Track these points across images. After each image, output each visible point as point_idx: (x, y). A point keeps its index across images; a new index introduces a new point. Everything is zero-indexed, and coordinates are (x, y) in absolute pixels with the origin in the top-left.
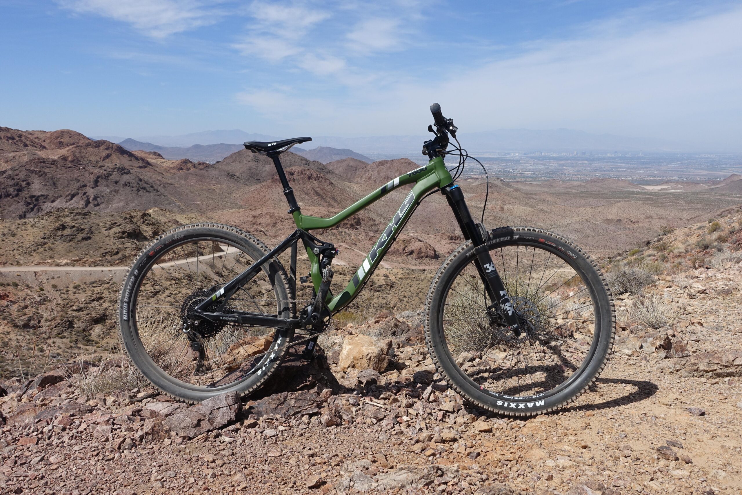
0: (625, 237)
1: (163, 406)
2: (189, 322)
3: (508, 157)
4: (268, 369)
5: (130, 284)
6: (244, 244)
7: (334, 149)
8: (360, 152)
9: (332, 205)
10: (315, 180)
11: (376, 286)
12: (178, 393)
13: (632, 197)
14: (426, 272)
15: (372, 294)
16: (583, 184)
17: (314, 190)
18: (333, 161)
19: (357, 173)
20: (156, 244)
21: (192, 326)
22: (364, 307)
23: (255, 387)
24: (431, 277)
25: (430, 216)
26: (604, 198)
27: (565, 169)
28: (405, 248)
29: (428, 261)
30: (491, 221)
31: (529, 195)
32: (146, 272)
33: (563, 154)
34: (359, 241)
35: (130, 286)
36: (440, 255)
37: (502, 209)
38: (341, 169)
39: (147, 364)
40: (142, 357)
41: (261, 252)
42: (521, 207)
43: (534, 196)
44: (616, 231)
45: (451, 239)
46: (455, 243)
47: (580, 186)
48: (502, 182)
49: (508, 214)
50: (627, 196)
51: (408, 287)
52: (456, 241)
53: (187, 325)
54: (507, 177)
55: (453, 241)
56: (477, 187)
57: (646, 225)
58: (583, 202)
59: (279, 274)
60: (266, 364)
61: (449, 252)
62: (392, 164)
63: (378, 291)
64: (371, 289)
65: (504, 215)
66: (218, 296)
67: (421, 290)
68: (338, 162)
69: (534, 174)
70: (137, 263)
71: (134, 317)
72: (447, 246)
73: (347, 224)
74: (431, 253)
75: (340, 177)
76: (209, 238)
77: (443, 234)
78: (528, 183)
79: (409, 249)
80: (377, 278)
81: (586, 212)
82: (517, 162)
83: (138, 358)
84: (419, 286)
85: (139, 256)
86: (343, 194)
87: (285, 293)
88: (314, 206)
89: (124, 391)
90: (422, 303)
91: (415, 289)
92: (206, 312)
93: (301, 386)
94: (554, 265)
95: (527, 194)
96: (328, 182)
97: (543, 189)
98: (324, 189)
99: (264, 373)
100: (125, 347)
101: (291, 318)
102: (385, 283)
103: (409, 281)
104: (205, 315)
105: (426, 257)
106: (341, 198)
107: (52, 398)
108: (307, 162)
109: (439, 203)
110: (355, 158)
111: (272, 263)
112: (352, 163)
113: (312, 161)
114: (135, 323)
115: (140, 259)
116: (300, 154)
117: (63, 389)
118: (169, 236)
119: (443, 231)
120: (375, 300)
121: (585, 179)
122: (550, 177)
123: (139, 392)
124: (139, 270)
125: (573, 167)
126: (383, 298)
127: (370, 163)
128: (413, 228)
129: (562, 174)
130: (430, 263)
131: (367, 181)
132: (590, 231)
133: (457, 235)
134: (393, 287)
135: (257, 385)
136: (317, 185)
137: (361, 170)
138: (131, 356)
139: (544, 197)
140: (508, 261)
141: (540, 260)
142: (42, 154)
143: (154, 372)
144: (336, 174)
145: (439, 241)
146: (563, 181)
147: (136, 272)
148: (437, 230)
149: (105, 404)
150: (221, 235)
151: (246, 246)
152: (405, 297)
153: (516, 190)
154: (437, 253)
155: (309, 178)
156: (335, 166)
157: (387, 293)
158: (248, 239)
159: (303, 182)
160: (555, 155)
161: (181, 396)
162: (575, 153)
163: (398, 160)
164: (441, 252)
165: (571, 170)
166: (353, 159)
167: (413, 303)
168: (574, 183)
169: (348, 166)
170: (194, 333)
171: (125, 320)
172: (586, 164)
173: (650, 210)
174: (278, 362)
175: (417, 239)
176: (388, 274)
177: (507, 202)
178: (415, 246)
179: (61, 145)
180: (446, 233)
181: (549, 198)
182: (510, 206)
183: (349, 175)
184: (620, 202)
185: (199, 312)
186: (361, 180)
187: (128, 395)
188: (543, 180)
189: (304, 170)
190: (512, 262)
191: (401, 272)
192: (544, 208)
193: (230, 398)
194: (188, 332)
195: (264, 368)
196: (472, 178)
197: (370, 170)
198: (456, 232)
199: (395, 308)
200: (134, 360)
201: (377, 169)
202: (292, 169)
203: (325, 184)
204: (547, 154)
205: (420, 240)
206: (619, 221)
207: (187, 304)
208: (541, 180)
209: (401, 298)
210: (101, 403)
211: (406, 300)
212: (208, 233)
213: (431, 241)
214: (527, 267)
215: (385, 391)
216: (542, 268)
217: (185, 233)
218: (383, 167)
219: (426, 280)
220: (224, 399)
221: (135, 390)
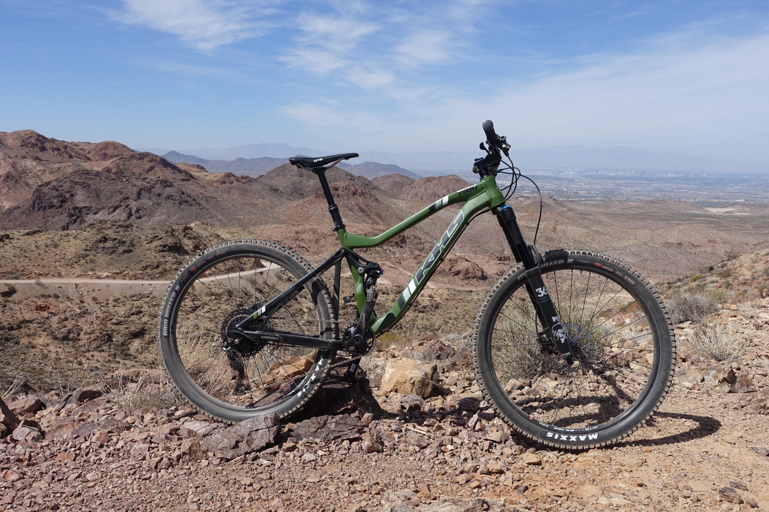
0: (686, 262)
1: (201, 425)
2: (230, 340)
3: (562, 175)
4: (308, 391)
5: (171, 299)
6: (287, 262)
7: (380, 164)
8: (407, 168)
9: (376, 222)
10: (360, 196)
11: (421, 306)
12: (216, 412)
13: (693, 220)
14: (473, 293)
15: (416, 315)
16: (641, 205)
17: (359, 206)
18: (379, 176)
19: (404, 190)
20: (198, 260)
21: (232, 344)
22: (408, 328)
23: (294, 409)
24: (479, 299)
25: (479, 236)
26: (664, 220)
27: (623, 189)
28: (451, 268)
29: (475, 282)
30: (543, 242)
31: (584, 215)
32: (188, 288)
33: (621, 173)
34: (404, 260)
35: (171, 302)
36: (488, 277)
37: (555, 229)
38: (386, 185)
39: (186, 382)
40: (181, 374)
41: (304, 270)
42: (575, 228)
43: (589, 217)
44: (676, 255)
45: (500, 259)
46: (504, 264)
47: (638, 207)
48: (555, 201)
49: (561, 235)
50: (689, 218)
51: (454, 308)
52: (506, 262)
53: (228, 343)
54: (561, 196)
55: (502, 262)
56: (528, 206)
57: (709, 249)
58: (641, 224)
59: (322, 293)
60: (307, 386)
61: (497, 273)
62: (440, 181)
63: (423, 312)
64: (415, 310)
65: (557, 236)
66: (259, 314)
67: (467, 312)
68: (384, 177)
69: (589, 193)
70: (179, 279)
71: (174, 333)
72: (496, 267)
73: (392, 241)
74: (479, 274)
75: (385, 193)
76: (252, 255)
77: (491, 254)
78: (583, 203)
79: (456, 269)
80: (422, 298)
81: (644, 234)
82: (572, 180)
83: (177, 375)
84: (465, 308)
85: (181, 271)
86: (388, 211)
87: (328, 312)
88: (358, 223)
89: (162, 408)
90: (468, 325)
91: (461, 311)
92: (247, 330)
93: (342, 409)
94: (609, 290)
95: (581, 214)
96: (373, 198)
97: (599, 210)
98: (369, 205)
99: (305, 395)
100: (164, 363)
101: (334, 338)
102: (429, 304)
103: (454, 302)
104: (246, 333)
105: (473, 278)
106: (386, 215)
107: (90, 413)
108: (352, 178)
109: (488, 222)
110: (402, 174)
111: (315, 282)
112: (398, 179)
113: (357, 176)
114: (175, 339)
115: (182, 274)
116: (346, 169)
117: (101, 404)
118: (212, 252)
119: (492, 252)
120: (419, 322)
121: (644, 200)
122: (606, 197)
123: (176, 410)
124: (180, 286)
125: (631, 187)
126: (427, 320)
127: (417, 179)
128: (461, 247)
129: (619, 194)
130: (478, 284)
131: (413, 198)
132: (648, 255)
133: (506, 256)
134: (438, 308)
135: (296, 407)
136: (362, 202)
137: (407, 186)
138: (170, 373)
139: (600, 218)
140: (560, 284)
141: (594, 284)
142: (87, 166)
143: (193, 390)
144: (382, 190)
145: (487, 262)
146: (620, 201)
147: (177, 288)
148: (485, 250)
149: (142, 421)
150: (264, 251)
151: (289, 263)
152: (450, 318)
153: (570, 210)
154: (485, 274)
155: (354, 194)
156: (381, 182)
157: (431, 314)
158: (291, 257)
159: (348, 198)
160: (612, 174)
161: (219, 416)
162: (634, 172)
163: (446, 177)
164: (489, 273)
165: (629, 190)
166: (399, 175)
167: (459, 325)
168: (632, 204)
169: (394, 182)
170: (234, 352)
171: (165, 336)
172: (645, 184)
173: (713, 233)
174: (319, 384)
175: (464, 259)
176: (433, 295)
177: (560, 222)
178: (462, 266)
179: (105, 157)
180: (495, 254)
181: (605, 219)
182: (563, 227)
183: (395, 191)
184: (681, 224)
185: (239, 331)
186: (407, 196)
187: (166, 413)
188: (599, 200)
189: (349, 186)
190: (564, 285)
191: (446, 292)
192: (599, 229)
193: (269, 420)
194: (228, 351)
195: (304, 390)
196: (523, 197)
197: (417, 186)
198: (505, 252)
199: (440, 330)
200: (173, 377)
201: (424, 186)
202: (336, 185)
203: (370, 200)
204: (603, 173)
205: (467, 260)
206: (680, 244)
207: (228, 322)
208: (596, 200)
209: (446, 319)
210: (138, 420)
211: (451, 321)
212: (251, 249)
213: (478, 261)
214: (580, 291)
215: (429, 418)
216: (596, 292)
217: (227, 249)
218: (430, 183)
219: (472, 302)
220: (263, 421)
221: (173, 408)
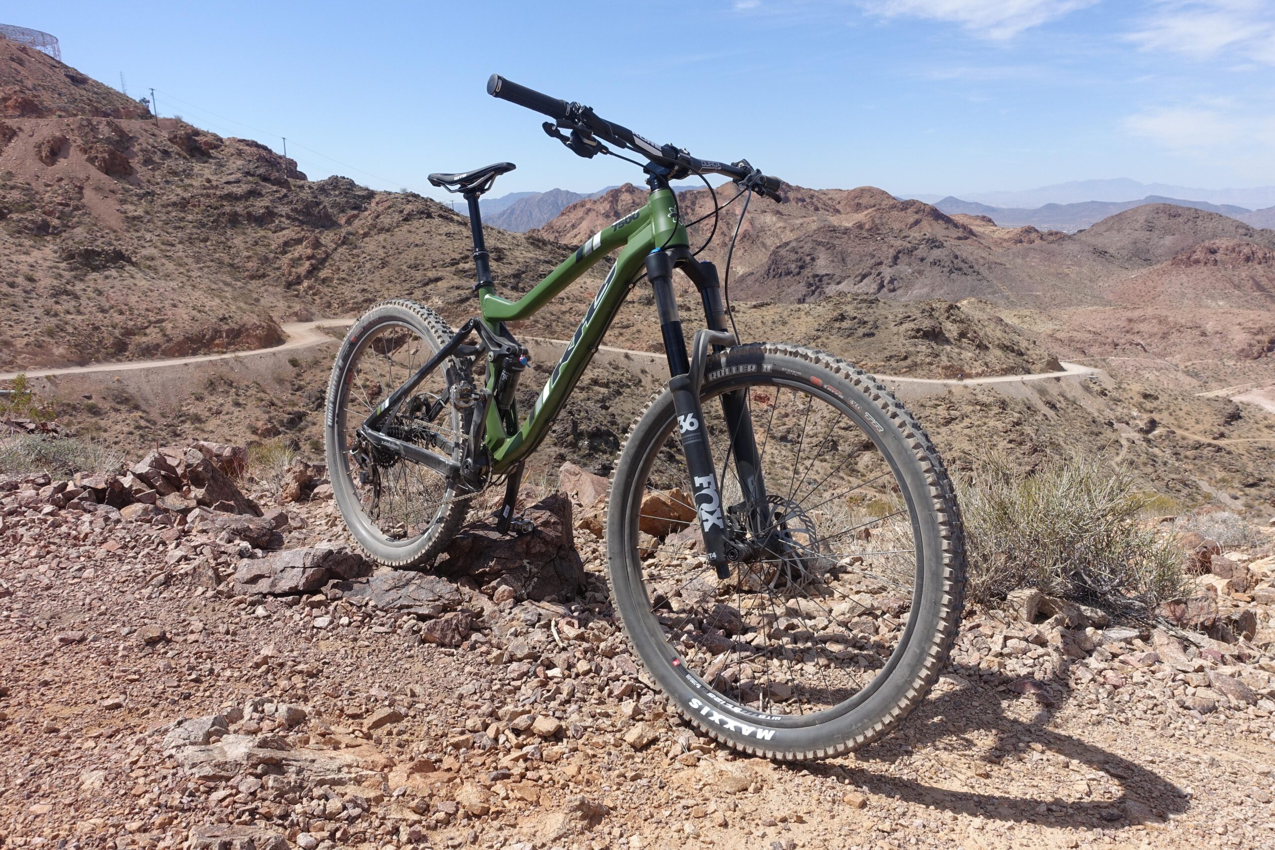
10: (1260, 263)
17: (1254, 280)
108: (1248, 232)
113: (1259, 229)
116: (1239, 218)
136: (1261, 272)
142: (834, 220)
155: (1248, 259)
179: (858, 207)
189: (1239, 246)
202: (1215, 244)
